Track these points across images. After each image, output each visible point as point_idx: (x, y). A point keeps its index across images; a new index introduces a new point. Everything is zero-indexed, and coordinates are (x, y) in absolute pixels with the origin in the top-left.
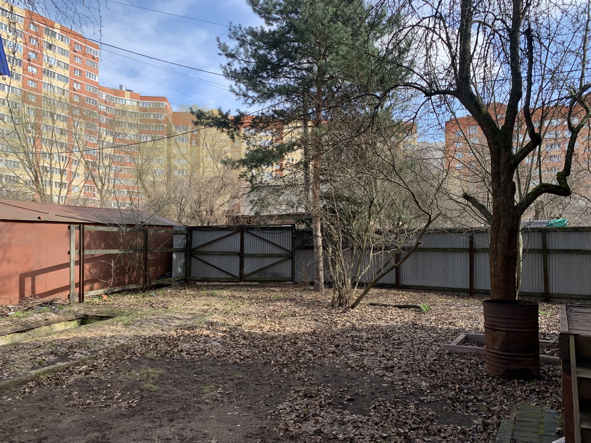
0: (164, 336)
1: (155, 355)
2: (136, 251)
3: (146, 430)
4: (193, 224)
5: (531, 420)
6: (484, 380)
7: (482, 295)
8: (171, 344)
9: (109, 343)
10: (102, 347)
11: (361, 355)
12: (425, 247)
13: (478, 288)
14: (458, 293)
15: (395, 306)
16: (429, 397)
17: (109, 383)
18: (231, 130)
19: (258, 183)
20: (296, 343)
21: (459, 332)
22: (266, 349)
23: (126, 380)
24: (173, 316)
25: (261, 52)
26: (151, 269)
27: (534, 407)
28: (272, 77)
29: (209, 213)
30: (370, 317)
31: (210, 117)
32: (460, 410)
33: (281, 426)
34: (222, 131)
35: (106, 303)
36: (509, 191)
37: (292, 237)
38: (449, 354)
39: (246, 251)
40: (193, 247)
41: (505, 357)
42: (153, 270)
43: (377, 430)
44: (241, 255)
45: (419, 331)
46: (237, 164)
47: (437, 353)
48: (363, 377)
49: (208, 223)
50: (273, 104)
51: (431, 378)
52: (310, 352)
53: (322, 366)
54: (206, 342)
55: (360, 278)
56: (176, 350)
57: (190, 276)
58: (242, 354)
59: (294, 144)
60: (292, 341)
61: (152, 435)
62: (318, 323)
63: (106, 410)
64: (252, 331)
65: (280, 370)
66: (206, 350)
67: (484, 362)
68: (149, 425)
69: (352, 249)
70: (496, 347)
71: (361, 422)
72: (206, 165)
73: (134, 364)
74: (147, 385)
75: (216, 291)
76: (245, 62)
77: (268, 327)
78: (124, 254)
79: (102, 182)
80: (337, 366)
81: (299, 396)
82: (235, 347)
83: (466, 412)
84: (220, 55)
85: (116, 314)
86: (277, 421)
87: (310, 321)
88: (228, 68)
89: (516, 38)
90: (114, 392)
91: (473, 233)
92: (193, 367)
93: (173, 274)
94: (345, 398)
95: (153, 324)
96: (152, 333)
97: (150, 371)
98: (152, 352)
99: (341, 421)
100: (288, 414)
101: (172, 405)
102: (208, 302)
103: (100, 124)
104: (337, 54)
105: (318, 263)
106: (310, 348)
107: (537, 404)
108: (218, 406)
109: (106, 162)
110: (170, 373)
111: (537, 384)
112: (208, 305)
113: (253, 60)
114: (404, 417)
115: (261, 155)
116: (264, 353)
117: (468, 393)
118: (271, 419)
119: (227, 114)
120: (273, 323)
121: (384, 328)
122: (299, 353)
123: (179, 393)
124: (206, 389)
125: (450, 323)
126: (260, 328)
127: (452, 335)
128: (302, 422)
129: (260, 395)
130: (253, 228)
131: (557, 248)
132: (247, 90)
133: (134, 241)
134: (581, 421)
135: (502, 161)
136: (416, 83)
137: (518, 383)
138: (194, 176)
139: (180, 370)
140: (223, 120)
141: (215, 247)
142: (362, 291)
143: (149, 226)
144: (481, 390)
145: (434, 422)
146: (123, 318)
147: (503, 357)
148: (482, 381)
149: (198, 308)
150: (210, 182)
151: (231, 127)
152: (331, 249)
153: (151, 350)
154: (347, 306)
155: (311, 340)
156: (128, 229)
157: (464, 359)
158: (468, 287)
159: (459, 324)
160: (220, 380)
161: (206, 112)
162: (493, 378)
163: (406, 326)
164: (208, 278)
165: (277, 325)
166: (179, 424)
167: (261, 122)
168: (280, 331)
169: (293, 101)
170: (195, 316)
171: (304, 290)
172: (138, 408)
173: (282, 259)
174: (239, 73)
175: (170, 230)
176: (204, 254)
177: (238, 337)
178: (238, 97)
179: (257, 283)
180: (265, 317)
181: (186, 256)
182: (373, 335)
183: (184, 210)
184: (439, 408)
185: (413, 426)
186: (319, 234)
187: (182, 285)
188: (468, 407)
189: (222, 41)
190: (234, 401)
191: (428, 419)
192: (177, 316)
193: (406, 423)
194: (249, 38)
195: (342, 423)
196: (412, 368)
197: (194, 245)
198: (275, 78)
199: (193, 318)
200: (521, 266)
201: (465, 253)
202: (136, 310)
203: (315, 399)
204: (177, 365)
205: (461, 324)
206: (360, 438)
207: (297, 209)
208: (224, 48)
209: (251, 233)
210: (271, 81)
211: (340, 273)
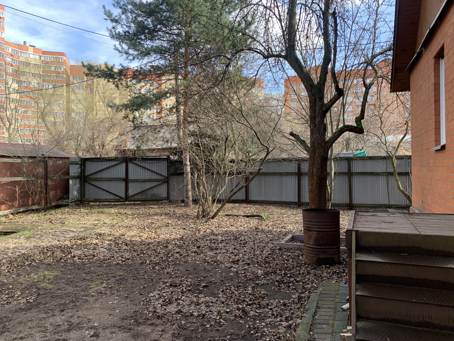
0: (60, 245)
1: (51, 261)
2: (37, 178)
3: (41, 320)
4: (88, 156)
5: (331, 292)
6: (302, 267)
7: (306, 206)
8: (66, 251)
9: (12, 253)
10: (5, 256)
11: (216, 253)
12: (266, 172)
13: (303, 201)
14: (289, 205)
15: (244, 216)
16: (263, 281)
17: (11, 284)
18: (116, 80)
19: (139, 123)
20: (167, 247)
21: (288, 233)
22: (143, 252)
23: (25, 282)
24: (68, 229)
25: (140, 19)
26: (52, 192)
27: (334, 283)
28: (149, 40)
29: (101, 147)
30: (225, 225)
31: (98, 70)
32: (284, 289)
33: (151, 309)
34: (109, 81)
35: (12, 221)
36: (322, 130)
37: (168, 166)
38: (280, 249)
39: (131, 177)
40: (86, 175)
41: (317, 250)
42: (53, 193)
43: (223, 307)
44: (126, 180)
45: (259, 233)
46: (121, 108)
47: (271, 249)
48: (216, 269)
49: (101, 155)
50: (150, 60)
51: (265, 267)
52: (177, 253)
53: (186, 262)
54: (95, 249)
55: (218, 196)
56: (70, 256)
57: (84, 197)
58: (124, 256)
59: (167, 93)
60: (165, 245)
61: (45, 323)
62: (186, 231)
63: (7, 306)
64: (133, 239)
65: (153, 268)
66: (94, 255)
67: (304, 254)
68: (43, 316)
69: (213, 174)
70: (311, 243)
71: (212, 302)
72: (98, 109)
73: (34, 269)
74: (43, 285)
75: (106, 209)
76: (127, 26)
77: (146, 236)
78: (27, 181)
79: (9, 122)
80: (197, 262)
81: (166, 286)
82: (119, 252)
83: (288, 290)
84: (106, 19)
85: (19, 230)
86: (148, 306)
87: (180, 229)
88: (113, 30)
89: (327, 17)
90: (15, 292)
91: (300, 161)
92: (83, 268)
93: (70, 196)
94: (201, 285)
95: (51, 236)
96: (50, 244)
97: (47, 273)
98: (49, 258)
99: (197, 302)
100: (157, 300)
101: (64, 299)
102: (98, 218)
103: (7, 73)
104: (199, 23)
105: (187, 185)
106: (178, 250)
107: (336, 282)
108: (102, 298)
109: (12, 106)
110: (64, 274)
111: (338, 268)
112: (98, 221)
113: (132, 25)
114: (243, 297)
115: (140, 101)
116: (141, 255)
117: (290, 277)
118: (143, 304)
119: (112, 67)
120: (150, 233)
121: (234, 232)
122: (169, 254)
123: (70, 289)
124: (93, 285)
125: (282, 227)
126: (139, 236)
127: (283, 236)
128: (167, 305)
129: (136, 287)
130: (135, 159)
131: (358, 172)
132: (129, 48)
133: (36, 170)
134: (356, 290)
135: (317, 108)
136: (256, 49)
137: (325, 268)
138: (89, 117)
139: (73, 271)
140: (109, 72)
141: (105, 175)
142: (220, 206)
143: (49, 157)
144: (299, 274)
145: (265, 298)
146: (26, 232)
147: (315, 250)
148: (301, 268)
149: (90, 223)
150: (101, 122)
151: (116, 78)
152: (196, 175)
153: (48, 257)
154: (209, 217)
155: (179, 244)
156: (31, 161)
157: (290, 252)
158: (297, 201)
159: (289, 228)
160: (104, 277)
161: (95, 65)
162: (309, 265)
163: (251, 231)
164: (99, 199)
165: (153, 234)
166: (68, 314)
167: (140, 74)
168: (155, 238)
169: (165, 58)
170: (86, 229)
171: (177, 206)
172: (35, 303)
173: (159, 183)
174: (122, 35)
175: (67, 161)
176: (96, 180)
177: (121, 244)
178: (121, 54)
179: (139, 202)
180: (144, 228)
181: (80, 182)
182: (226, 238)
183: (80, 145)
184: (270, 288)
185: (249, 302)
186: (188, 163)
187: (78, 205)
188: (289, 287)
189: (107, 9)
190: (115, 293)
191: (260, 297)
192: (71, 229)
193: (244, 301)
194: (130, 7)
195: (198, 304)
196: (252, 261)
197: (87, 173)
198: (151, 40)
199: (84, 231)
200: (333, 184)
201: (295, 176)
202: (38, 226)
203: (179, 287)
204: (70, 268)
205: (290, 227)
206: (210, 314)
207: (171, 144)
208: (109, 14)
209: (134, 163)
210: (148, 42)
211: (204, 192)
